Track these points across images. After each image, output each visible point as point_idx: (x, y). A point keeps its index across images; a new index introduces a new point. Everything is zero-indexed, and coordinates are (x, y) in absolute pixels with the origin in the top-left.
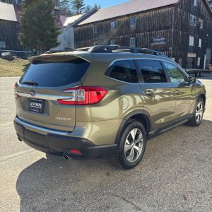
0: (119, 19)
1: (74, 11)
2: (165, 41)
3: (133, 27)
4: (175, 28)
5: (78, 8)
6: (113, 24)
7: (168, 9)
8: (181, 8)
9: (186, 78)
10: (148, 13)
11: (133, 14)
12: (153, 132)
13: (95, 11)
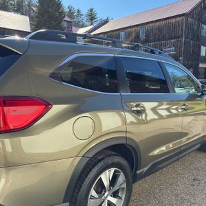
0: (129, 30)
1: (88, 23)
2: (175, 50)
3: (142, 36)
4: (186, 37)
5: (92, 20)
6: (122, 34)
7: (178, 19)
8: (193, 18)
9: (197, 88)
10: (158, 23)
11: (143, 24)
12: (146, 169)
13: (106, 22)
